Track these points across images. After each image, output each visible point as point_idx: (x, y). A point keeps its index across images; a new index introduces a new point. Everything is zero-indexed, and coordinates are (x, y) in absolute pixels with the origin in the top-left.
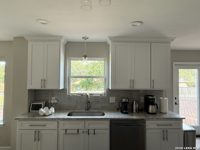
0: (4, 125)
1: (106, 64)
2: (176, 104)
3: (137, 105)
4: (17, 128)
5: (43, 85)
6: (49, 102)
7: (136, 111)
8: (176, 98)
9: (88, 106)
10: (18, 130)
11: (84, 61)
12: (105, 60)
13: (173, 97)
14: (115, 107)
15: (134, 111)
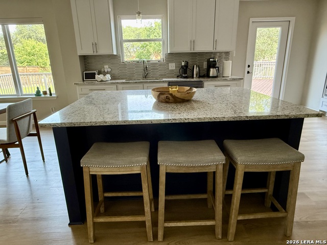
0: (57, 97)
1: (164, 23)
2: (248, 72)
3: (197, 68)
4: (78, 93)
5: (95, 50)
6: (103, 70)
7: (197, 76)
8: (249, 66)
9: (145, 73)
10: (78, 95)
11: (138, 19)
12: (162, 18)
13: (245, 64)
14: (175, 75)
15: (195, 76)
